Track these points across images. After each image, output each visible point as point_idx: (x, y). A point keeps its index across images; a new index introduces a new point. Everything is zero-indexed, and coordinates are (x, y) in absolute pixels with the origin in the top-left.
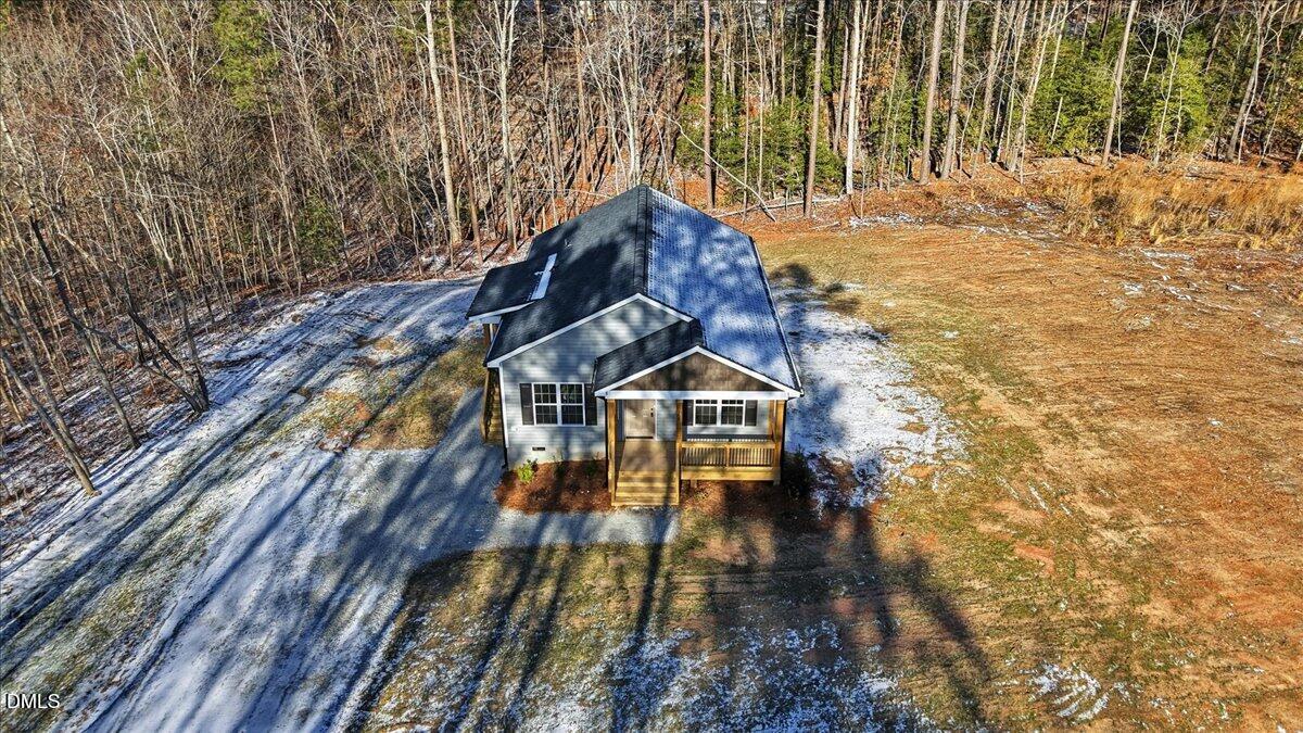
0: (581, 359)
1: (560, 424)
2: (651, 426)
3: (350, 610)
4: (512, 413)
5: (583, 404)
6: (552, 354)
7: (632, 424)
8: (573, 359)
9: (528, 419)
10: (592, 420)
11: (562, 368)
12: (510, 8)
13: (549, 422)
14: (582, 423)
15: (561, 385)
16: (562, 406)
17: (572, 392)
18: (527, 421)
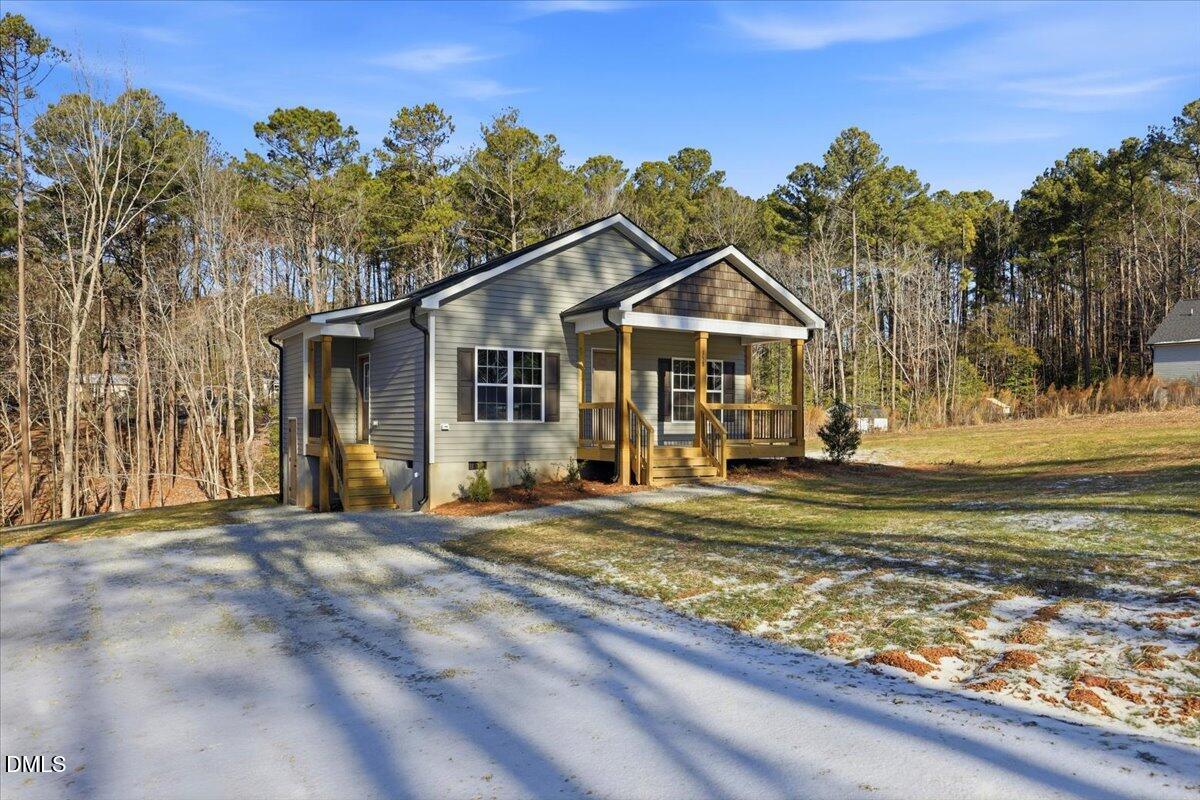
1: (510, 418)
4: (442, 400)
5: (542, 386)
10: (553, 412)
13: (494, 418)
14: (540, 418)
15: (515, 352)
16: (514, 388)
17: (527, 365)
18: (465, 414)
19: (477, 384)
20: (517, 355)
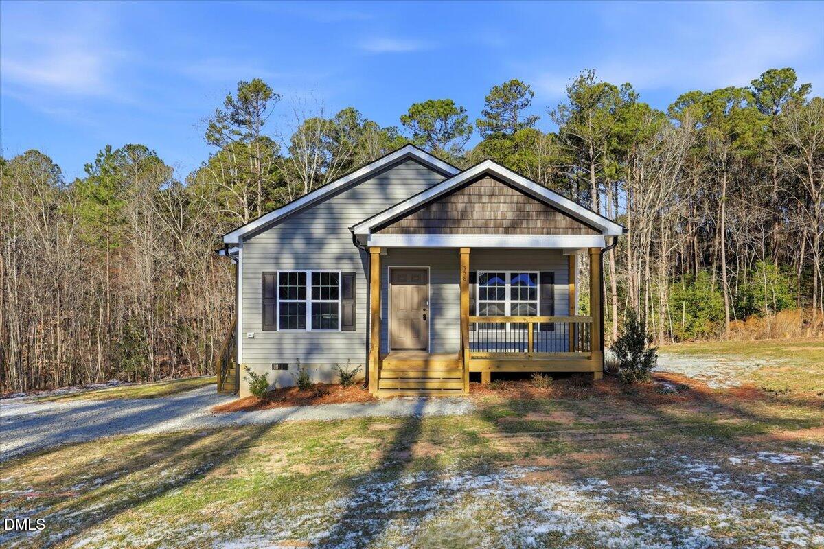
1: (309, 328)
5: (339, 301)
10: (349, 323)
13: (295, 328)
14: (337, 328)
15: (313, 274)
16: (313, 303)
17: (326, 284)
18: (268, 325)
19: (279, 301)
20: (315, 276)
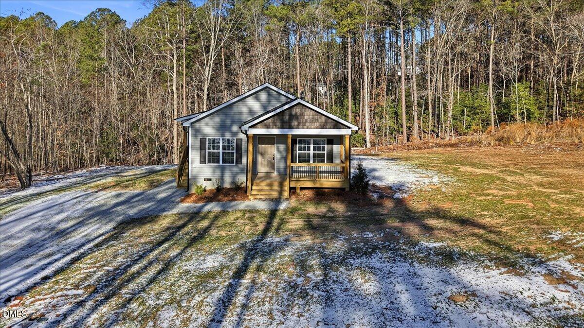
0: (233, 122)
1: (221, 163)
2: (272, 165)
3: (80, 231)
4: (194, 156)
5: (235, 151)
6: (217, 119)
7: (262, 164)
8: (228, 122)
9: (203, 161)
10: (239, 161)
11: (223, 128)
12: (211, 60)
13: (214, 163)
14: (234, 163)
15: (223, 139)
16: (223, 152)
17: (229, 144)
19: (207, 151)
